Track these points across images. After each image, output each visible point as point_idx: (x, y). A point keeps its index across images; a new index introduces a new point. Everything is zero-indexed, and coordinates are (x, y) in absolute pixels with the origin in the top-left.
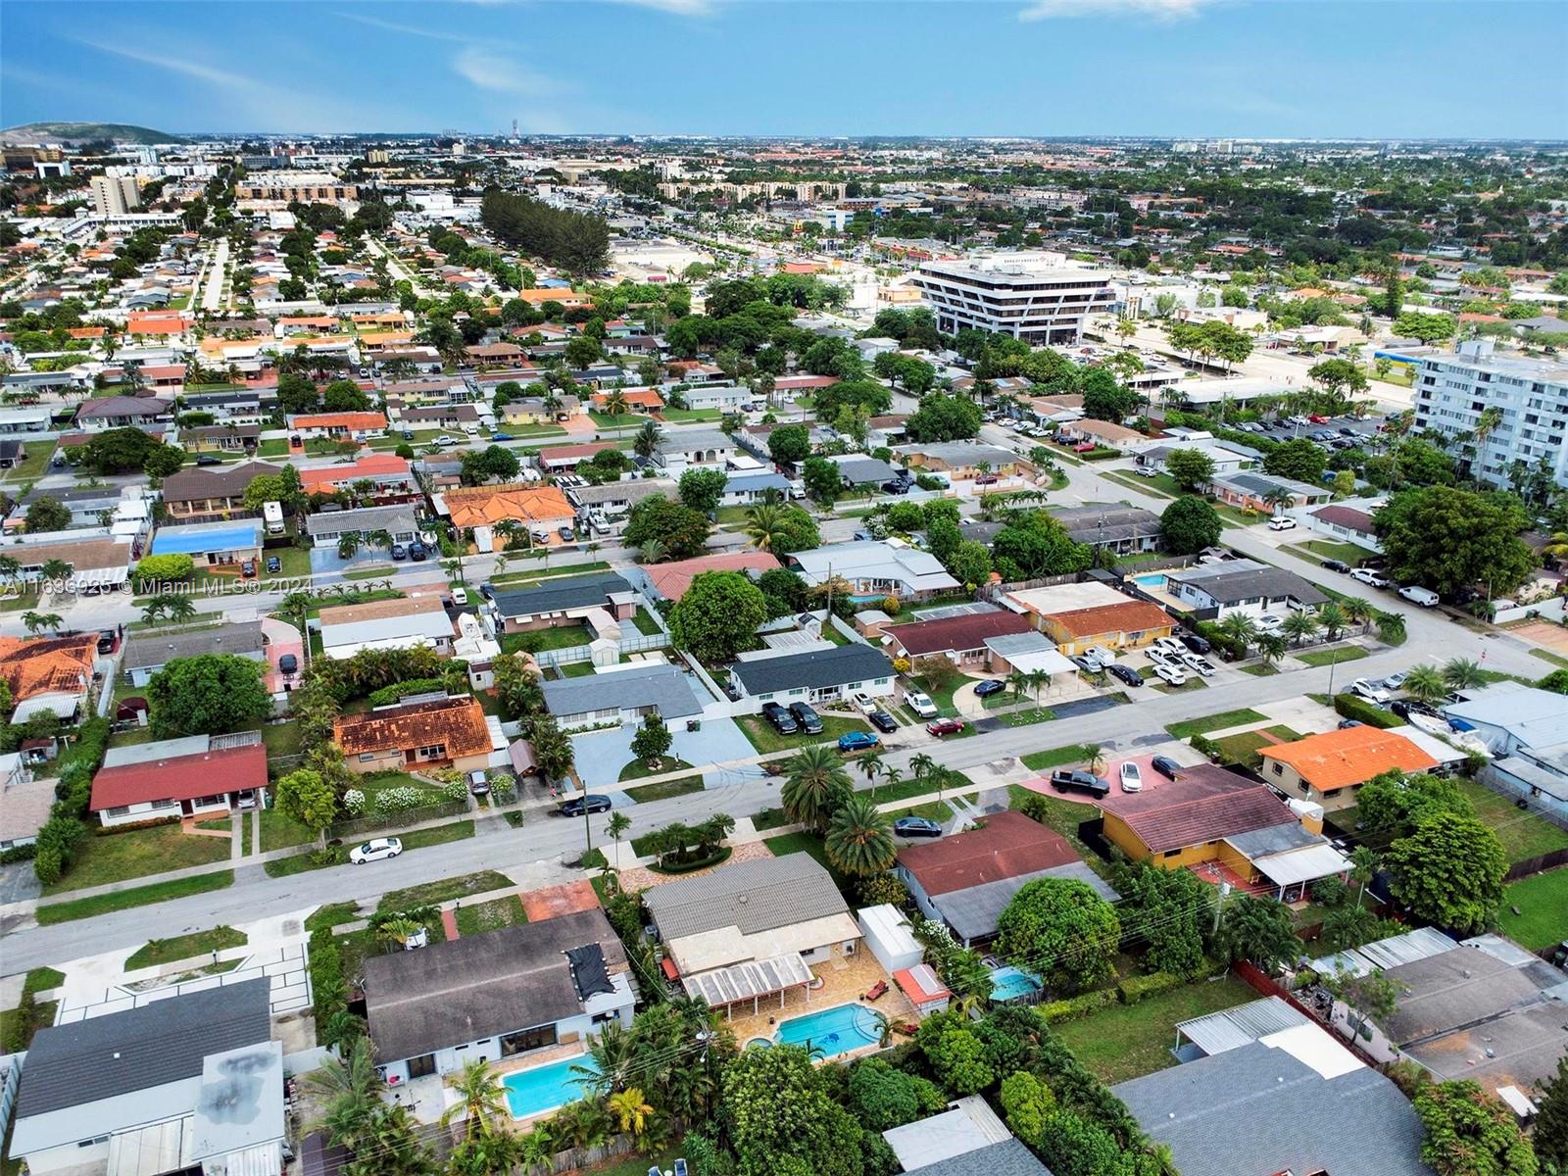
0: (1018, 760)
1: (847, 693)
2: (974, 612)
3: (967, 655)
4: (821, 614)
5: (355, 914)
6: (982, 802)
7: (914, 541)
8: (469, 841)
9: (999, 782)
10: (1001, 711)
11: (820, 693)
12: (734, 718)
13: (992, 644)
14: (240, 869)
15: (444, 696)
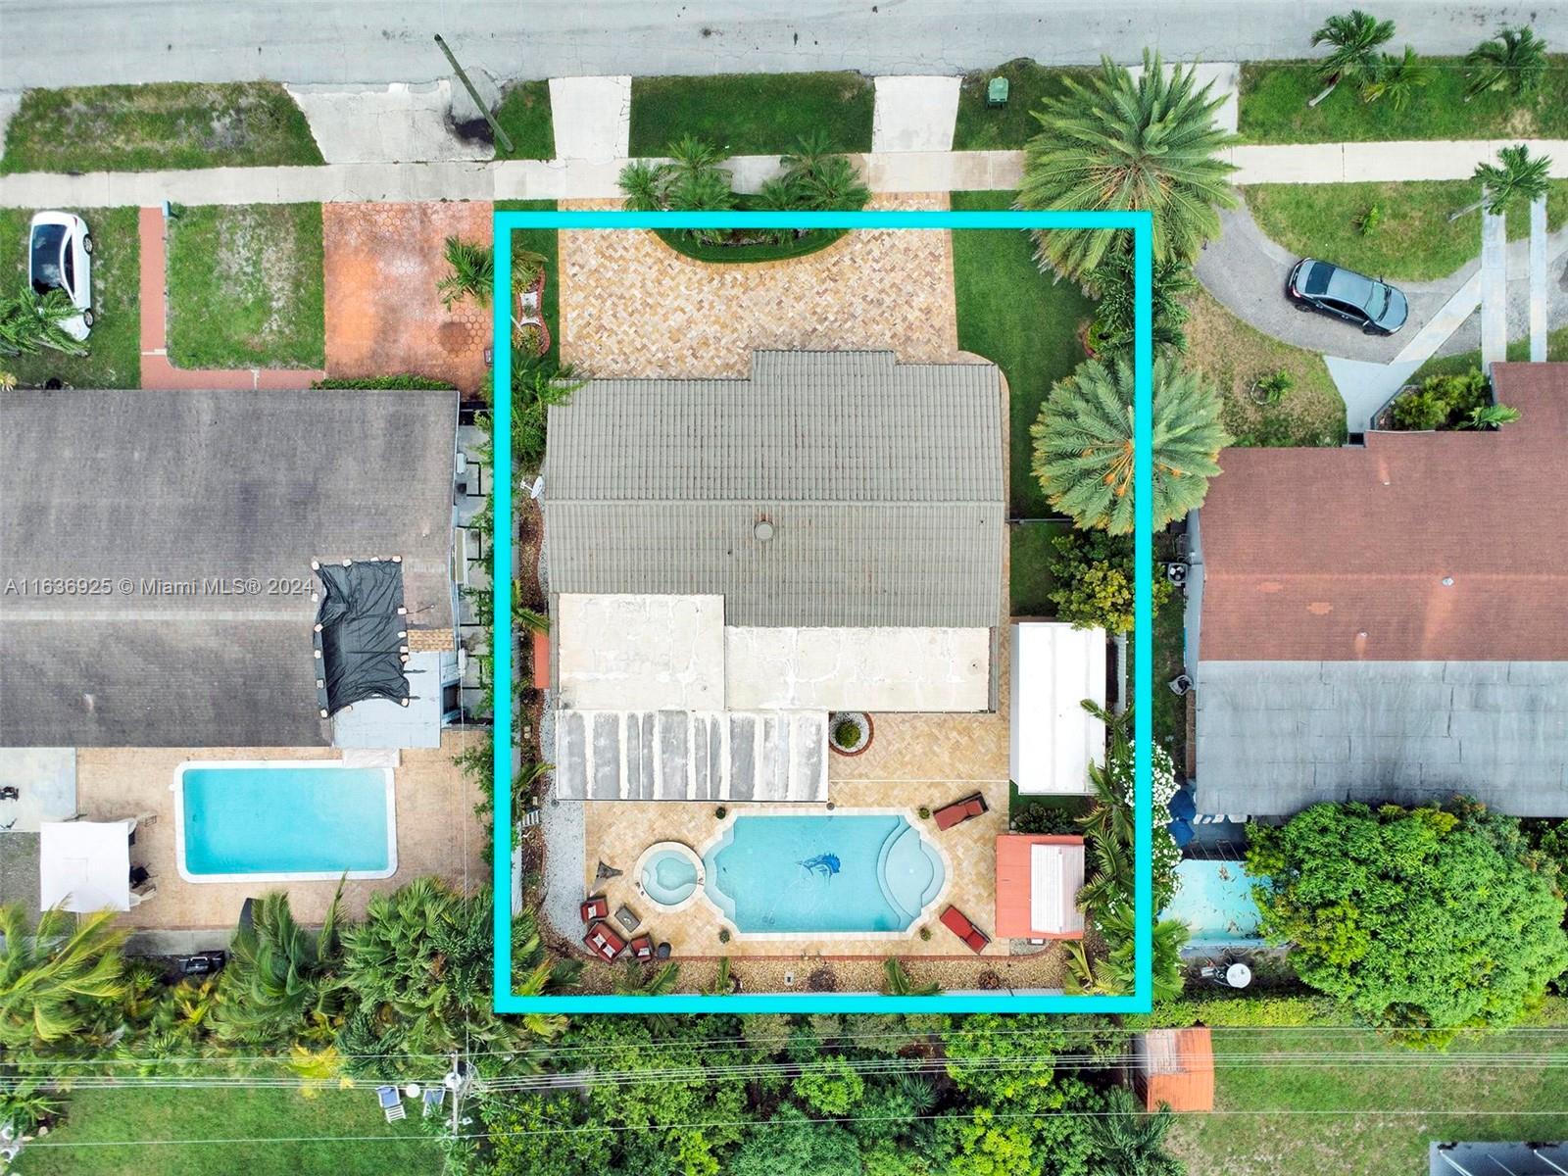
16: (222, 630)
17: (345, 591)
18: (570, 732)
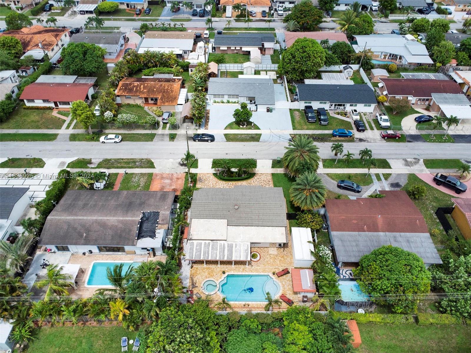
0: (422, 161)
1: (349, 108)
2: (433, 78)
3: (420, 100)
4: (355, 67)
5: (88, 165)
6: (391, 180)
7: (420, 38)
8: (149, 143)
9: (406, 170)
10: (424, 132)
11: (335, 105)
12: (290, 110)
13: (435, 97)
14: (61, 134)
15: (172, 76)
16: (119, 221)
17: (147, 216)
18: (191, 245)
